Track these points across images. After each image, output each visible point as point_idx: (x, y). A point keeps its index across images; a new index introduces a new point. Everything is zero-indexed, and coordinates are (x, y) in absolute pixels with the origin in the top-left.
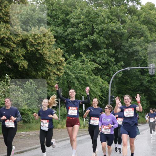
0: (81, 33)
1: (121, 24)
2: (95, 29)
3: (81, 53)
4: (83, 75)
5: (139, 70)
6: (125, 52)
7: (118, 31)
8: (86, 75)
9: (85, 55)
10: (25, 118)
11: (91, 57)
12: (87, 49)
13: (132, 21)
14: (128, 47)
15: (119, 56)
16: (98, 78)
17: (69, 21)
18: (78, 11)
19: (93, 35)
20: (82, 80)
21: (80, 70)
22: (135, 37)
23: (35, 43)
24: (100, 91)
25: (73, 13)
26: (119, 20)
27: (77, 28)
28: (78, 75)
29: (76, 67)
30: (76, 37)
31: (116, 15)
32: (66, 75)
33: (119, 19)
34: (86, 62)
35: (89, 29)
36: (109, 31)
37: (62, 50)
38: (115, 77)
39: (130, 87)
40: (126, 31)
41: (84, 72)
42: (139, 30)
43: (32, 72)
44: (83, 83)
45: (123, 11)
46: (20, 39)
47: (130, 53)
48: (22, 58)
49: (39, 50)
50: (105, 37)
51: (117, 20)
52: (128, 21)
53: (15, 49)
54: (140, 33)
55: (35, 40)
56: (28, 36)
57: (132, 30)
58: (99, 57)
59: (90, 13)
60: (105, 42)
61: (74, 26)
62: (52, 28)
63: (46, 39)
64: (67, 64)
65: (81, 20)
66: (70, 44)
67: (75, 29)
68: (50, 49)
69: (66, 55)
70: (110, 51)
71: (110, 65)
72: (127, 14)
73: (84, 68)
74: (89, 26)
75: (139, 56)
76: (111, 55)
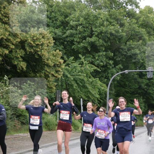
0: (80, 36)
2: (93, 31)
3: (79, 55)
4: (82, 77)
5: (137, 73)
6: (123, 54)
7: (117, 34)
8: (84, 77)
9: (84, 57)
10: (23, 119)
11: (90, 59)
12: (85, 52)
13: (131, 25)
14: (126, 50)
15: (117, 59)
17: (67, 23)
18: (77, 14)
19: (92, 38)
20: (81, 82)
21: (79, 72)
22: (134, 40)
23: (34, 45)
24: (99, 93)
25: (73, 16)
26: (118, 23)
27: (76, 30)
28: (77, 77)
29: (74, 70)
30: (75, 40)
31: (114, 18)
32: (64, 77)
34: (85, 64)
35: (88, 31)
36: (108, 34)
37: (60, 52)
38: (114, 80)
39: (128, 90)
40: (125, 34)
41: (82, 74)
42: (137, 33)
43: (30, 74)
44: (81, 85)
45: (122, 14)
46: (19, 40)
47: (129, 56)
48: (21, 59)
49: (38, 51)
50: (104, 40)
51: (116, 23)
52: (127, 24)
53: (14, 51)
54: (139, 37)
55: (33, 42)
56: (26, 37)
57: (130, 33)
58: (98, 60)
59: (89, 16)
60: (104, 44)
61: (73, 28)
62: (51, 30)
63: (45, 41)
64: (65, 66)
65: (80, 23)
66: (69, 46)
67: (74, 32)
68: (49, 51)
69: (65, 57)
70: (109, 54)
71: (108, 68)
72: (126, 17)
73: (82, 70)
74: (88, 29)
75: (137, 59)
76: (109, 58)
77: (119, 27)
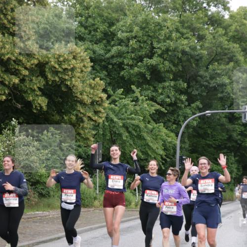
0: (133, 55)
1: (198, 41)
2: (155, 48)
3: (132, 86)
4: (136, 122)
5: (226, 116)
6: (204, 85)
7: (192, 53)
8: (140, 121)
9: (139, 90)
10: (42, 189)
11: (149, 93)
12: (142, 81)
13: (216, 37)
14: (208, 79)
15: (193, 93)
16: (160, 127)
17: (113, 35)
18: (129, 20)
19: (152, 59)
20: (134, 130)
21: (131, 114)
22: (220, 61)
23: (60, 69)
24: (163, 148)
25: (121, 23)
26: (194, 35)
27: (127, 46)
28: (128, 121)
29: (124, 110)
30: (126, 61)
31: (189, 27)
32: (108, 122)
33: (194, 33)
34: (140, 101)
35: (146, 48)
36: (178, 52)
37: (102, 82)
38: (187, 127)
39: (211, 143)
40: (205, 52)
41: (137, 117)
42: (226, 51)
43: (53, 116)
44: (135, 134)
45: (201, 21)
46: (36, 62)
47: (212, 88)
48: (39, 93)
49: (65, 80)
50: (171, 61)
51: (191, 35)
52: (209, 37)
53: (27, 79)
54: (229, 56)
55: (59, 65)
56: (48, 57)
57: (215, 51)
58: (162, 94)
59: (147, 23)
60: (171, 69)
61: (122, 44)
62: (86, 46)
63: (77, 64)
64: (110, 104)
65: (133, 34)
66: (115, 72)
67: (124, 49)
68: (83, 79)
69: (109, 89)
70: (180, 84)
71: (179, 107)
72: (207, 25)
73: (137, 111)
74: (146, 44)
75: (226, 93)
76: (181, 91)
77: (196, 41)
